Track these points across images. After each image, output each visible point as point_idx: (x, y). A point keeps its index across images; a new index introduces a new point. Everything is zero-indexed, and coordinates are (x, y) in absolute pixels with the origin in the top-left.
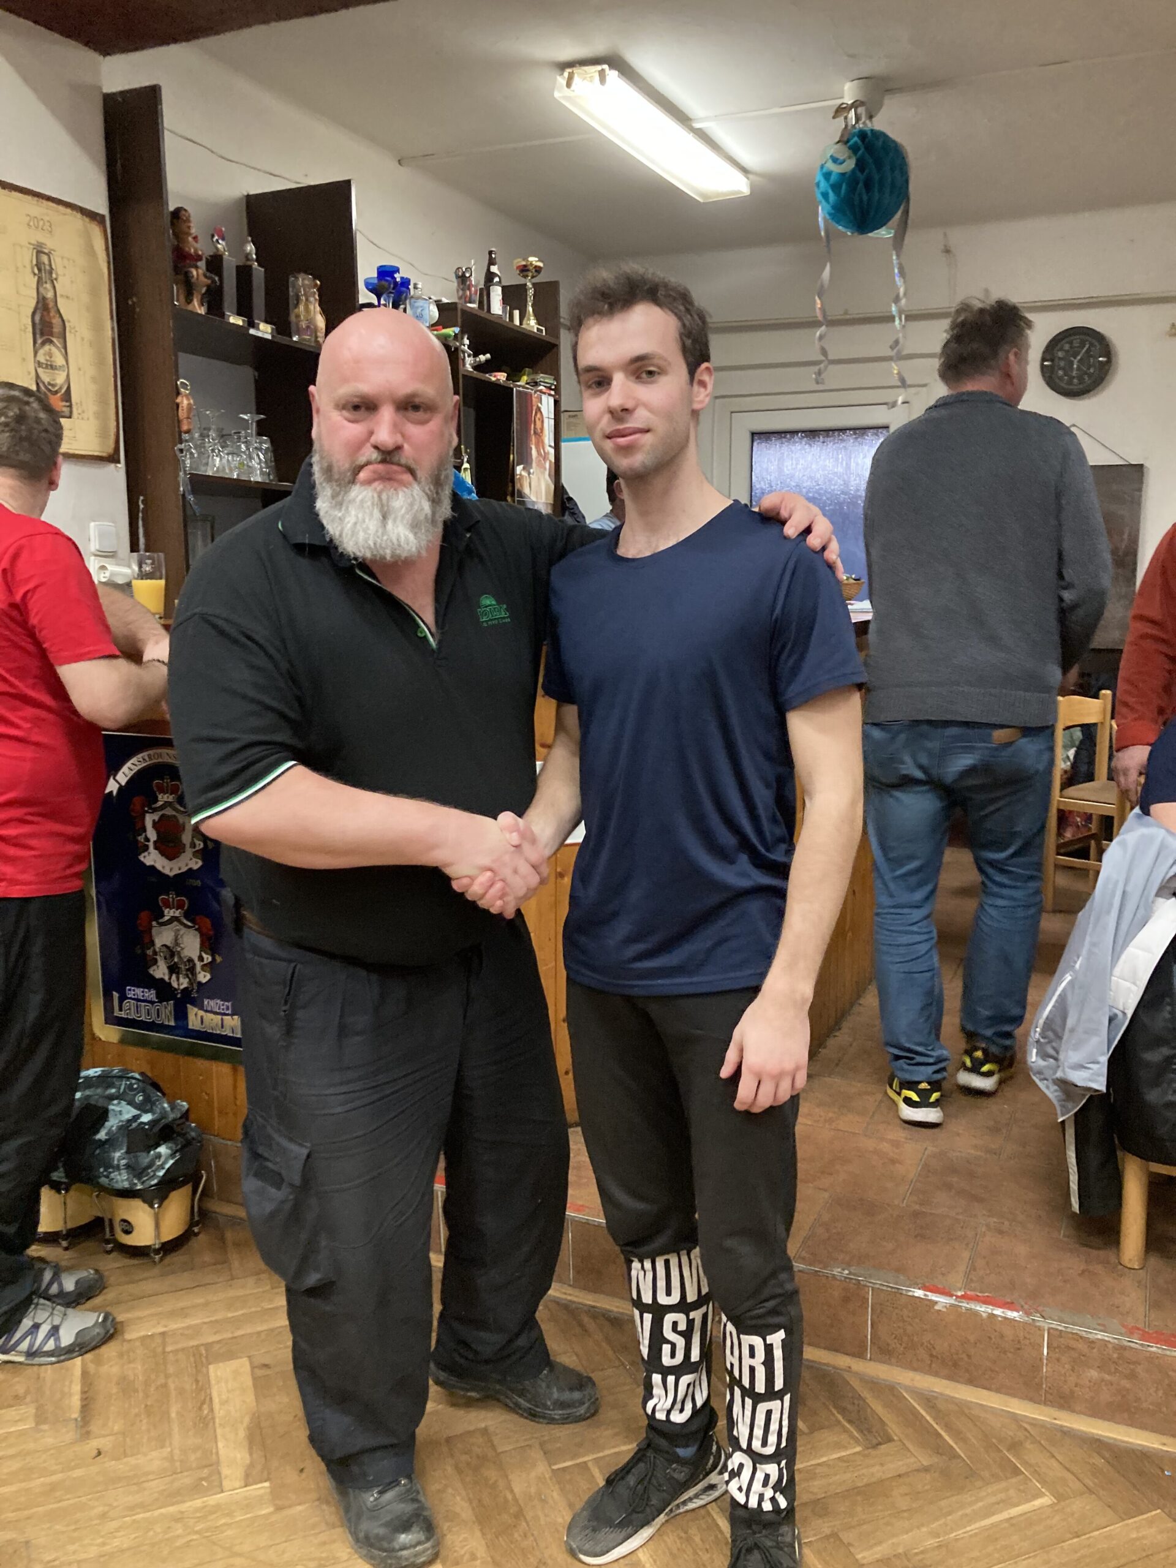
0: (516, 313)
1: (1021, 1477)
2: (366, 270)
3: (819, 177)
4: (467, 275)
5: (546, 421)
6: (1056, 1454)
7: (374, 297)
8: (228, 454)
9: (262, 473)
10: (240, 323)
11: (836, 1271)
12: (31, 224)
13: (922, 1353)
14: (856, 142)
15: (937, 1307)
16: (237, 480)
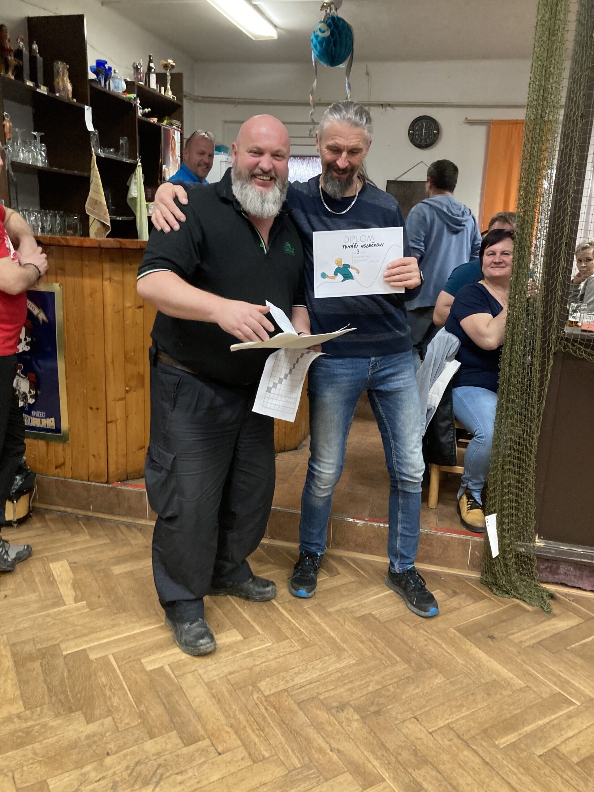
0: (163, 88)
2: (91, 62)
3: (313, 37)
4: (139, 67)
5: (177, 144)
7: (95, 76)
8: (26, 151)
9: (42, 162)
10: (32, 85)
13: (351, 543)
14: (330, 22)
16: (32, 165)
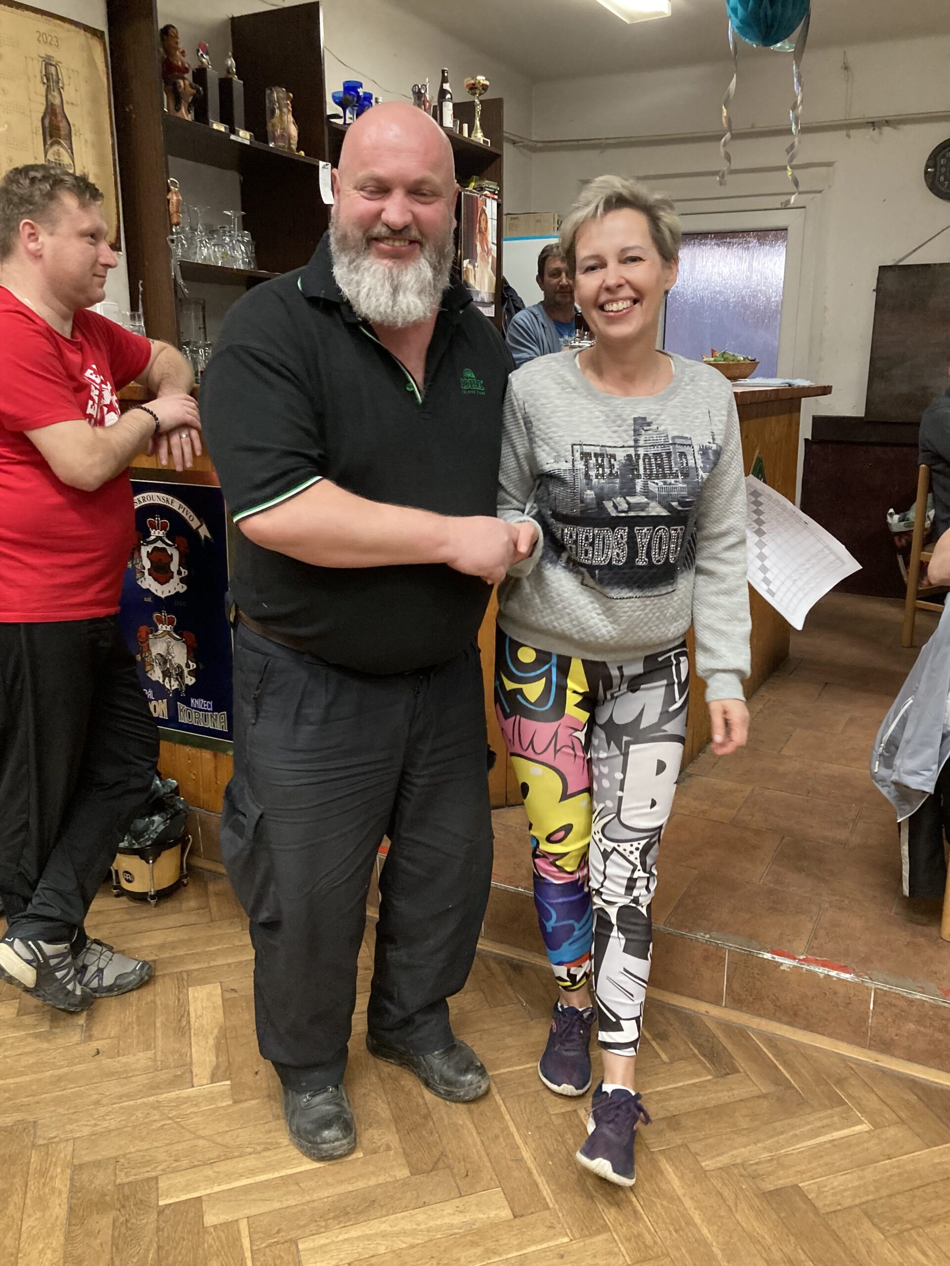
0: (465, 126)
1: (845, 1107)
2: (333, 85)
4: (423, 91)
5: (489, 221)
6: (875, 1090)
7: (341, 109)
8: (214, 245)
9: (244, 262)
10: (223, 129)
11: (699, 936)
12: (41, 39)
13: (768, 1003)
15: (782, 968)
16: (222, 268)
